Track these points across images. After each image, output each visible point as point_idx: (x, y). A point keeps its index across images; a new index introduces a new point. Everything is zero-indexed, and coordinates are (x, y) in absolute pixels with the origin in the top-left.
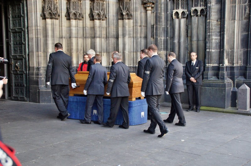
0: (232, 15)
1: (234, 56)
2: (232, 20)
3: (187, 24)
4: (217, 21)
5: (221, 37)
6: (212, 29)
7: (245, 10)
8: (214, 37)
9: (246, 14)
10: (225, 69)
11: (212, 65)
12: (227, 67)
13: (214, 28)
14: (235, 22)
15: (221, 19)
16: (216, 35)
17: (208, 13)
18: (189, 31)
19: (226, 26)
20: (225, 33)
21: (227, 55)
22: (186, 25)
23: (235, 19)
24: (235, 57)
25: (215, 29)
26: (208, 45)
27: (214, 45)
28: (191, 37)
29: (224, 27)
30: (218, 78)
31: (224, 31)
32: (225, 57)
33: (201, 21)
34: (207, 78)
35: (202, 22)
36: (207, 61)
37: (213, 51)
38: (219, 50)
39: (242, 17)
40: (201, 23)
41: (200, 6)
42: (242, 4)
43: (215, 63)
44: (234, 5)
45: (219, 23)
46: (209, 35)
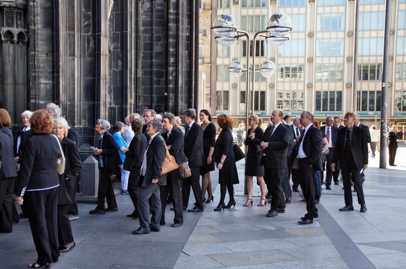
0: (70, 48)
1: (74, 113)
2: (70, 55)
4: (47, 54)
5: (53, 81)
6: (39, 68)
7: (89, 43)
8: (42, 81)
9: (90, 50)
13: (42, 65)
14: (74, 59)
15: (53, 52)
16: (47, 78)
17: (32, 40)
19: (61, 64)
20: (61, 75)
23: (74, 55)
24: (76, 114)
25: (43, 67)
26: (32, 92)
27: (43, 93)
28: (3, 77)
29: (59, 65)
31: (58, 72)
33: (19, 53)
35: (21, 54)
37: (41, 102)
39: (84, 52)
40: (20, 55)
41: (17, 27)
42: (83, 34)
44: (72, 32)
45: (51, 58)
46: (35, 77)
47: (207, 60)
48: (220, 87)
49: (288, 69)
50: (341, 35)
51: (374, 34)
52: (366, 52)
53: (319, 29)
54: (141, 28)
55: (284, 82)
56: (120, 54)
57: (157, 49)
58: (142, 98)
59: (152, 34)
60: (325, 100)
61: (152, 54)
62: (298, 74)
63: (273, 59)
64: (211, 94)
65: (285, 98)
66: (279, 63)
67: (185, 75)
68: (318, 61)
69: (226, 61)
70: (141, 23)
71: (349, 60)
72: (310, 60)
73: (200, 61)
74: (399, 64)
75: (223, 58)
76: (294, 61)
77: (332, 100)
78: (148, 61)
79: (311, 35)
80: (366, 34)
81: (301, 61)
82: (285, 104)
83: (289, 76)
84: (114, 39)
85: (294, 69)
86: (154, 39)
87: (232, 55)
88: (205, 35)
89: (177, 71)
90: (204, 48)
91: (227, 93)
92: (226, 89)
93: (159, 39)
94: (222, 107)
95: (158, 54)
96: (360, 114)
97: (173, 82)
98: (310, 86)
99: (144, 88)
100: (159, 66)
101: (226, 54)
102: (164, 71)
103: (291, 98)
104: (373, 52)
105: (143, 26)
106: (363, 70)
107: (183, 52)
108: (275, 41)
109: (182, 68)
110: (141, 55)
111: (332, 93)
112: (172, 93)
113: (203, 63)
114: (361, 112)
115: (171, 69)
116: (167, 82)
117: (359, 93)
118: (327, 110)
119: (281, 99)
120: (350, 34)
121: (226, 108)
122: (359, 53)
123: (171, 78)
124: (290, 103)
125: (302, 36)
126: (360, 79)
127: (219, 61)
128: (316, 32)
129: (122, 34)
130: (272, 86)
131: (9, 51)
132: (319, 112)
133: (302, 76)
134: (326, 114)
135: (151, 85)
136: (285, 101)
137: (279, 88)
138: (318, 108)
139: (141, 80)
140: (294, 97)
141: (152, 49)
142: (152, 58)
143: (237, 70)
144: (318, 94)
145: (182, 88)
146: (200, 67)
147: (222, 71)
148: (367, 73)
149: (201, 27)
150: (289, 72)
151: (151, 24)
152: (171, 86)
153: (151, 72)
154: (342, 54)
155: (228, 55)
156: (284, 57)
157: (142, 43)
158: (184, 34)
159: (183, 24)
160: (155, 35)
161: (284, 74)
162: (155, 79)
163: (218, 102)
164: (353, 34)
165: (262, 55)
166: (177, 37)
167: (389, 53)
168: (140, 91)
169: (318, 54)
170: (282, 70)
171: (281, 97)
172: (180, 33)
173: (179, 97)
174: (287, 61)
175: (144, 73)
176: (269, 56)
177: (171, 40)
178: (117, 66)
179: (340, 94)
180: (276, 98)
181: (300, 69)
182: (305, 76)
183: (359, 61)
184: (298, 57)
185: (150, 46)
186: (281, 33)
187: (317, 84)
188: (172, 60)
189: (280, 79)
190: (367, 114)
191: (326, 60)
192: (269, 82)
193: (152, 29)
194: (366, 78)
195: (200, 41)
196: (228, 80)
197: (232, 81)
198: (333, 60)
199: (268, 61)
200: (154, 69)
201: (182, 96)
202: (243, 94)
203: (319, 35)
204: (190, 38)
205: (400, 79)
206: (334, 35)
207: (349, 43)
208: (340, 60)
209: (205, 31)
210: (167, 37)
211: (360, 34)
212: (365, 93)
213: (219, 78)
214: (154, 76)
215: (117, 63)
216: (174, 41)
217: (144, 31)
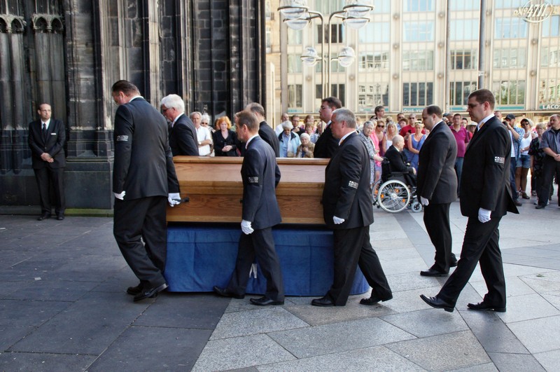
0: (113, 36)
2: (113, 45)
3: (26, 46)
4: (87, 45)
5: (95, 76)
6: (78, 60)
7: (134, 30)
8: (83, 76)
9: (136, 38)
10: (107, 136)
11: (82, 128)
12: (110, 132)
13: (81, 57)
14: (118, 49)
15: (93, 41)
16: (87, 72)
17: (68, 28)
18: (31, 61)
19: (103, 55)
20: (103, 68)
21: (110, 109)
22: (25, 48)
23: (118, 45)
25: (83, 60)
26: (72, 89)
27: (83, 91)
28: (37, 72)
29: (101, 57)
30: (96, 153)
31: (100, 65)
32: (105, 114)
33: (55, 43)
34: (74, 154)
35: (57, 44)
36: (71, 120)
37: (83, 101)
38: (94, 101)
39: (130, 41)
40: (55, 46)
41: (51, 13)
42: (127, 19)
43: (88, 125)
44: (114, 18)
45: (91, 49)
46: (73, 72)
47: (276, 49)
48: (292, 80)
49: (370, 57)
50: (431, 16)
51: (468, 15)
52: (460, 37)
53: (405, 9)
54: (198, 12)
55: (366, 73)
56: (172, 43)
57: (217, 35)
58: (200, 95)
59: (210, 19)
60: (414, 93)
61: (211, 41)
62: (382, 63)
63: (353, 46)
64: (281, 89)
65: (368, 92)
66: (360, 50)
67: (250, 66)
68: (405, 47)
69: (299, 50)
70: (196, 6)
71: (440, 46)
72: (396, 47)
73: (267, 50)
74: (497, 50)
75: (295, 45)
76: (378, 47)
77: (422, 93)
78: (207, 51)
79: (397, 17)
80: (460, 15)
81: (386, 48)
82: (367, 99)
83: (372, 65)
84: (164, 24)
85: (378, 58)
86: (213, 24)
87: (305, 42)
88: (273, 19)
89: (240, 62)
90: (272, 34)
91: (300, 87)
92: (299, 82)
93: (218, 24)
94: (295, 103)
95: (218, 42)
96: (453, 109)
97: (237, 75)
98: (396, 77)
99: (203, 84)
100: (219, 56)
101: (298, 41)
102: (225, 62)
103: (374, 92)
104: (468, 37)
105: (200, 9)
106: (457, 57)
107: (247, 39)
108: (354, 22)
109: (247, 58)
110: (198, 44)
111: (422, 84)
112: (236, 88)
113: (272, 52)
114: (455, 106)
115: (233, 59)
116: (229, 75)
117: (452, 84)
118: (416, 105)
119: (363, 93)
120: (441, 16)
121: (300, 104)
122: (452, 37)
123: (233, 70)
124: (374, 97)
125: (386, 18)
126: (453, 68)
127: (290, 50)
128: (402, 13)
129: (174, 19)
130: (352, 78)
131: (43, 42)
132: (407, 107)
133: (387, 66)
134: (415, 110)
135: (211, 79)
136: (368, 95)
137: (361, 80)
138: (405, 102)
139: (199, 74)
140: (378, 90)
141: (210, 37)
142: (210, 47)
143: (310, 59)
144: (405, 86)
145: (247, 81)
146: (268, 58)
147: (294, 61)
148: (461, 61)
149: (268, 9)
150: (371, 61)
151: (209, 6)
152: (234, 79)
153: (210, 64)
154: (432, 38)
155: (301, 43)
156: (366, 44)
157: (198, 29)
158: (247, 17)
159: (246, 6)
160: (214, 20)
161: (367, 64)
162: (215, 71)
163: (290, 98)
164: (445, 15)
165: (341, 41)
166: (239, 21)
167: (485, 38)
168: (199, 86)
169: (405, 40)
170: (364, 59)
171: (364, 90)
172: (243, 17)
173: (244, 92)
174: (370, 48)
175: (203, 65)
176: (348, 43)
177: (232, 25)
178: (169, 57)
179: (431, 85)
180: (358, 92)
181: (385, 57)
182: (390, 66)
183: (452, 47)
184: (382, 43)
185: (208, 33)
186: (360, 14)
187: (404, 74)
188: (234, 49)
189: (361, 70)
190: (461, 109)
191: (414, 46)
192: (349, 72)
193: (210, 13)
194: (459, 66)
195: (267, 27)
196: (301, 72)
197: (305, 73)
198: (422, 47)
199: (347, 47)
200: (214, 60)
201: (247, 90)
202: (319, 88)
203: (406, 17)
204: (254, 23)
205: (498, 67)
206: (422, 16)
207: (440, 25)
208: (430, 47)
209: (273, 15)
210: (228, 22)
211: (452, 15)
212: (459, 84)
213: (291, 70)
214: (214, 68)
215: (169, 53)
216: (237, 26)
217: (201, 16)
